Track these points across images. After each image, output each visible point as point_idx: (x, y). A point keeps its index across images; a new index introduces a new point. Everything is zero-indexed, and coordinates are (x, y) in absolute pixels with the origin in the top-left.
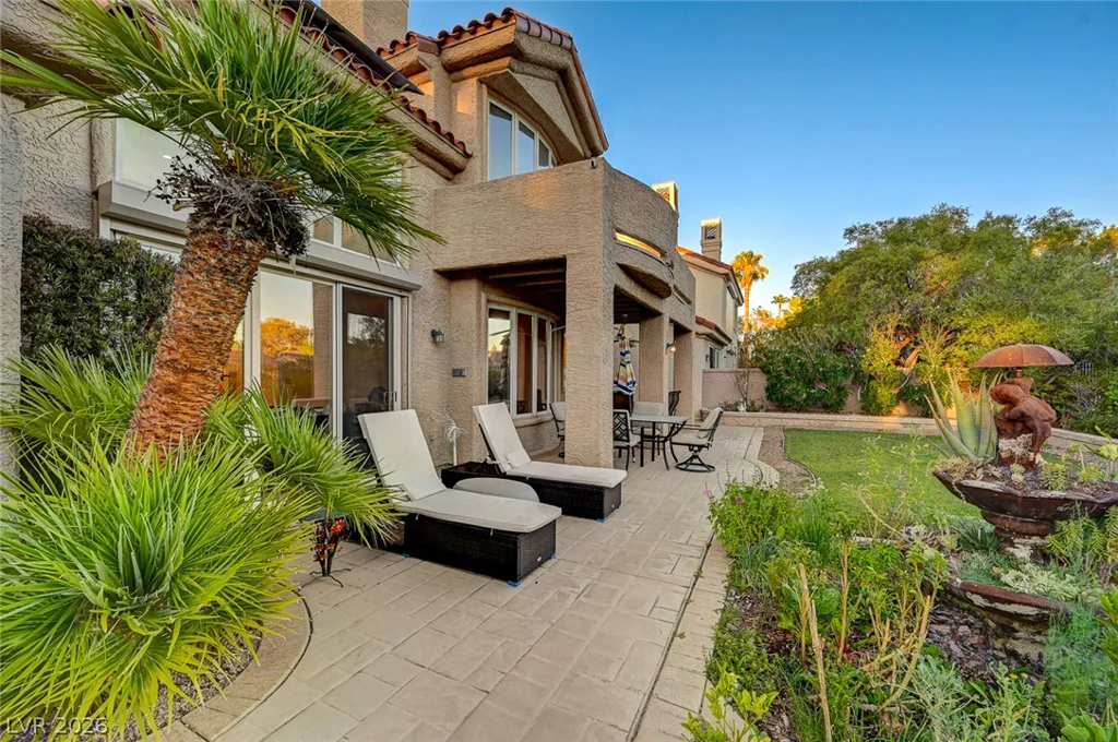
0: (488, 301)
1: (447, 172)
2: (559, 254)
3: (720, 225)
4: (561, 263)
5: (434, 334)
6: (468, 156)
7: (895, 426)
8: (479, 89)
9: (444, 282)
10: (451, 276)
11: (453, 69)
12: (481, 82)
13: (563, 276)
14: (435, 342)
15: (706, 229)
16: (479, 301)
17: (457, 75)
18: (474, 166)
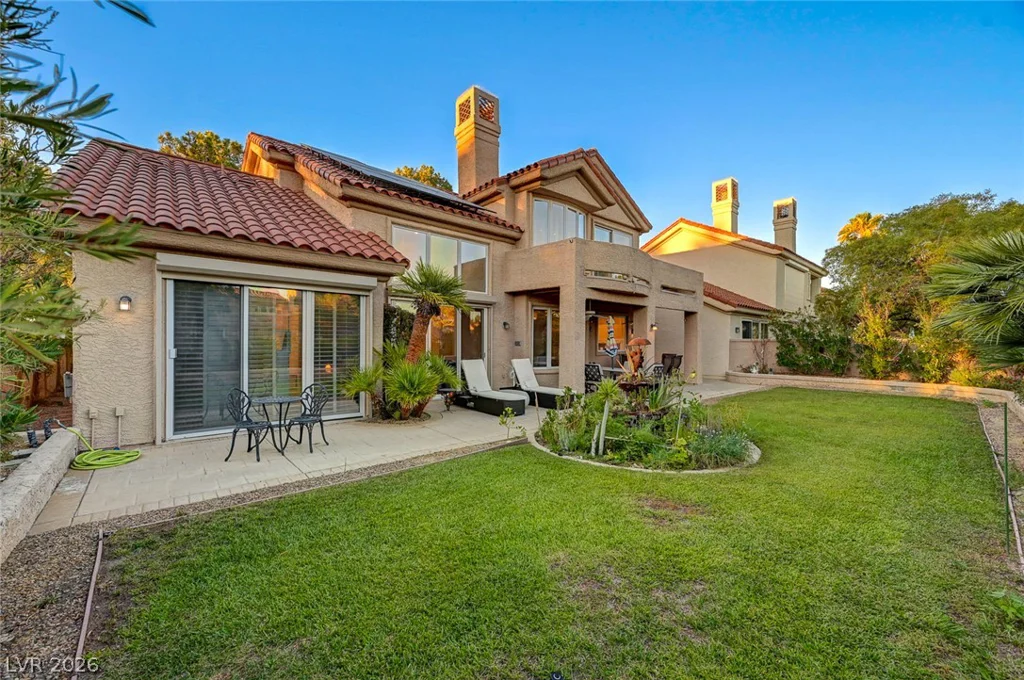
0: (533, 306)
1: (513, 242)
2: (556, 285)
3: (794, 204)
4: (558, 288)
5: (505, 324)
6: (522, 232)
7: (884, 388)
8: (528, 195)
9: (510, 297)
10: (514, 294)
11: (516, 188)
12: (529, 192)
13: (559, 293)
14: (505, 328)
15: (779, 209)
16: (527, 307)
17: (517, 190)
18: (525, 236)
